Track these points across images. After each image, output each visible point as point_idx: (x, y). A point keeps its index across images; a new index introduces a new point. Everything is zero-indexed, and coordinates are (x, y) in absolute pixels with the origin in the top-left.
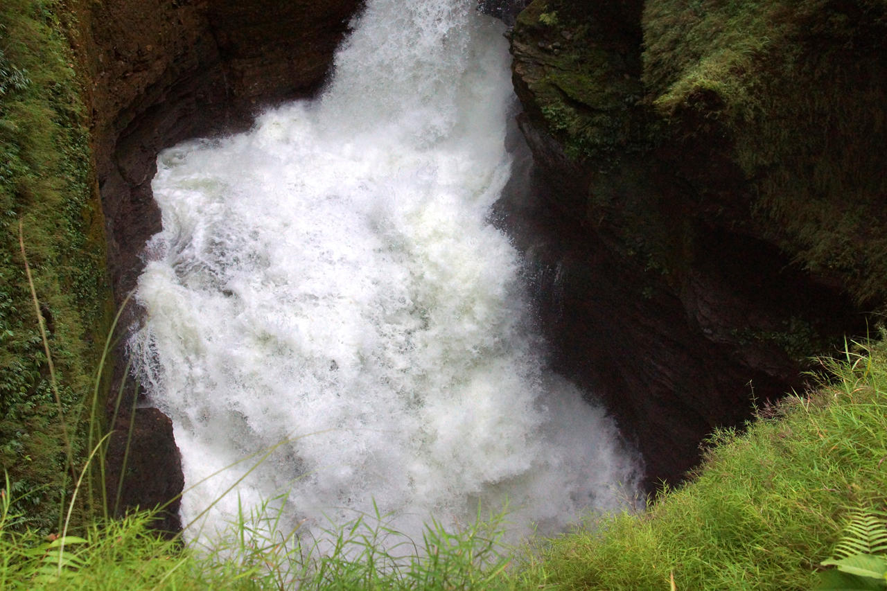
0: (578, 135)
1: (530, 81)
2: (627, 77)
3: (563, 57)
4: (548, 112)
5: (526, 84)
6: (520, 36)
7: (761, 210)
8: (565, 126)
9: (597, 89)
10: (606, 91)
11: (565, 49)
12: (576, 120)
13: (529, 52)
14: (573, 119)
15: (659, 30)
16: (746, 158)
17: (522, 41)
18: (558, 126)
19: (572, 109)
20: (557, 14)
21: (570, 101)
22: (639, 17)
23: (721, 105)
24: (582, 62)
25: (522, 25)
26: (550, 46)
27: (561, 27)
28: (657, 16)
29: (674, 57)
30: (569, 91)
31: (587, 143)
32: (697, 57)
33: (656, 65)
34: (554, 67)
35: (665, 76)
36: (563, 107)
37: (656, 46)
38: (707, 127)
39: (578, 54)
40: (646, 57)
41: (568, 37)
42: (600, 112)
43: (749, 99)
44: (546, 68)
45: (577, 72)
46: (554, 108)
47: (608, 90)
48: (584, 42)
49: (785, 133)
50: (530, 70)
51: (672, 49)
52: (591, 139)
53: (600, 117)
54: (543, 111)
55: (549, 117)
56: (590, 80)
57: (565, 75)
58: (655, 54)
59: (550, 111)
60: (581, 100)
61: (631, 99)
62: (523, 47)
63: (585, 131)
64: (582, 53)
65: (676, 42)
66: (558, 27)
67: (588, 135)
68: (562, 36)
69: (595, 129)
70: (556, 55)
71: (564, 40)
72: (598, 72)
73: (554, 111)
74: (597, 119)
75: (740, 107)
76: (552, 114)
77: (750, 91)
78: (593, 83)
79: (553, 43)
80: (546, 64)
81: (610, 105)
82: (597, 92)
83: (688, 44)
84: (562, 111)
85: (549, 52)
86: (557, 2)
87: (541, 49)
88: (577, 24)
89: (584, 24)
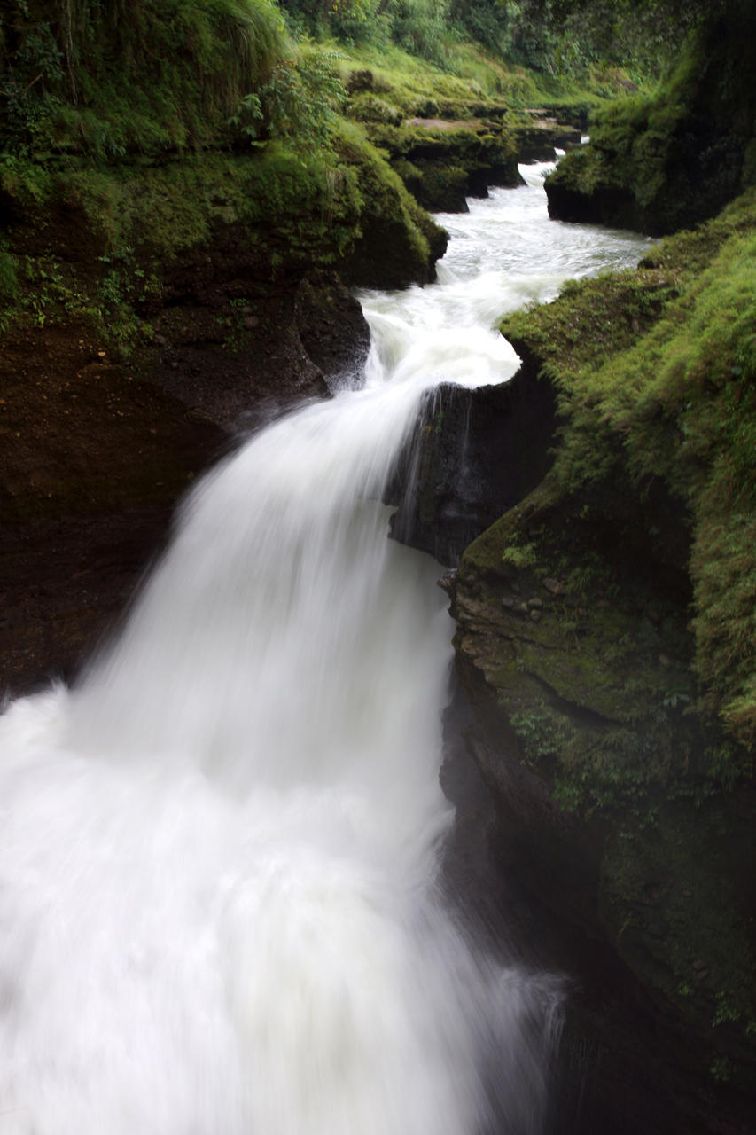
0: (579, 767)
1: (488, 666)
2: (664, 660)
3: (547, 625)
4: (522, 723)
5: (480, 674)
6: (470, 586)
8: (553, 749)
9: (610, 682)
10: (627, 685)
11: (550, 610)
12: (574, 740)
13: (485, 614)
14: (569, 737)
15: (723, 581)
17: (474, 595)
18: (540, 750)
19: (564, 719)
20: (534, 548)
21: (563, 705)
22: (684, 552)
24: (581, 632)
25: (472, 566)
26: (524, 606)
27: (544, 570)
28: (717, 555)
29: (751, 627)
30: (560, 686)
31: (595, 782)
33: (718, 641)
34: (531, 642)
35: (736, 661)
36: (549, 714)
37: (716, 609)
39: (574, 620)
40: (699, 626)
41: (556, 590)
42: (617, 723)
44: (517, 644)
45: (574, 652)
46: (532, 717)
47: (632, 684)
48: (584, 596)
50: (486, 648)
51: (748, 613)
52: (603, 775)
53: (619, 734)
54: (512, 722)
55: (524, 732)
56: (599, 667)
57: (552, 658)
58: (715, 621)
59: (526, 721)
60: (583, 702)
61: (674, 701)
62: (474, 607)
63: (590, 758)
64: (581, 618)
66: (538, 571)
67: (597, 766)
68: (545, 587)
69: (609, 756)
70: (534, 622)
71: (548, 594)
72: (611, 653)
73: (534, 721)
74: (612, 736)
76: (528, 728)
78: (604, 671)
79: (528, 601)
80: (518, 637)
81: (634, 713)
82: (611, 687)
84: (548, 722)
85: (521, 615)
86: (531, 527)
87: (507, 609)
88: (571, 566)
89: (584, 565)
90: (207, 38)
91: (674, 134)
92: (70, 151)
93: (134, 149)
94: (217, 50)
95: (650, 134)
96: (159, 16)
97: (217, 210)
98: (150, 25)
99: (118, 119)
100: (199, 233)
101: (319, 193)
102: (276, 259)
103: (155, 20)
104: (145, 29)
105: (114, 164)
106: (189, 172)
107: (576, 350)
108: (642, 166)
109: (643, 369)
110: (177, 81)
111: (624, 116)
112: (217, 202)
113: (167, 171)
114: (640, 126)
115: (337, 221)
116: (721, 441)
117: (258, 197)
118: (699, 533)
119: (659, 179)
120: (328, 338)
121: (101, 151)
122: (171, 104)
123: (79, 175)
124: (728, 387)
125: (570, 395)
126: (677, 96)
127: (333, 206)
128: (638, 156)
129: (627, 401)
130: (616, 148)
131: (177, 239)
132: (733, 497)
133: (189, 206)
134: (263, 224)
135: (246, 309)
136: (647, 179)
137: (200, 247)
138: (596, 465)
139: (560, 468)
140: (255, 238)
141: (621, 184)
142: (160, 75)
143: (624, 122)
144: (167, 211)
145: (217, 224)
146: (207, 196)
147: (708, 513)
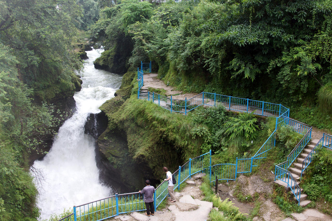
0: (116, 163)
2: (125, 149)
5: (103, 153)
6: (100, 142)
7: (155, 174)
9: (119, 152)
11: (110, 144)
14: (115, 160)
15: (131, 142)
16: (151, 165)
17: (101, 143)
18: (112, 162)
19: (114, 158)
20: (107, 137)
21: (113, 156)
22: (126, 139)
23: (145, 157)
24: (115, 147)
25: (100, 140)
27: (109, 140)
28: (130, 139)
29: (135, 147)
30: (113, 154)
31: (118, 165)
32: (139, 147)
33: (131, 148)
34: (109, 149)
35: (133, 151)
37: (130, 145)
38: (143, 161)
40: (129, 147)
41: (111, 142)
42: (120, 157)
43: (149, 155)
45: (114, 149)
47: (121, 153)
48: (114, 142)
49: (157, 160)
50: (103, 150)
51: (134, 145)
56: (117, 151)
57: (111, 150)
58: (131, 146)
59: (109, 159)
60: (116, 155)
62: (101, 145)
63: (118, 162)
64: (114, 145)
65: (134, 144)
68: (109, 142)
69: (120, 161)
70: (109, 146)
72: (118, 149)
74: (120, 159)
75: (148, 157)
77: (149, 154)
79: (107, 143)
80: (107, 148)
81: (122, 156)
83: (137, 144)
84: (112, 158)
85: (107, 145)
86: (107, 134)
87: (105, 145)
88: (112, 139)
89: (114, 138)
90: (53, 70)
91: (114, 57)
92: (37, 88)
93: (45, 86)
94: (55, 71)
95: (110, 57)
96: (46, 68)
97: (56, 92)
98: (45, 69)
99: (42, 83)
100: (54, 96)
101: (70, 88)
102: (64, 97)
103: (46, 69)
104: (45, 70)
105: (43, 89)
106: (52, 88)
107: (109, 111)
108: (110, 62)
109: (119, 116)
110: (50, 76)
111: (106, 54)
112: (56, 91)
113: (49, 88)
114: (109, 56)
115: (72, 91)
116: (129, 126)
117: (62, 90)
118: (128, 136)
119: (112, 64)
120: (70, 103)
121: (41, 88)
122: (49, 80)
123: (39, 92)
124: (129, 120)
125: (110, 118)
126: (114, 51)
127: (71, 89)
128: (109, 60)
129: (117, 120)
130: (105, 59)
131: (51, 97)
132: (131, 132)
133: (52, 92)
134: (62, 93)
135: (60, 104)
136: (111, 64)
137: (54, 97)
138: (114, 127)
139: (110, 127)
140: (61, 95)
141: (106, 64)
142: (47, 76)
143: (106, 55)
144: (50, 94)
145: (56, 94)
146: (55, 90)
147: (129, 134)
